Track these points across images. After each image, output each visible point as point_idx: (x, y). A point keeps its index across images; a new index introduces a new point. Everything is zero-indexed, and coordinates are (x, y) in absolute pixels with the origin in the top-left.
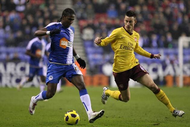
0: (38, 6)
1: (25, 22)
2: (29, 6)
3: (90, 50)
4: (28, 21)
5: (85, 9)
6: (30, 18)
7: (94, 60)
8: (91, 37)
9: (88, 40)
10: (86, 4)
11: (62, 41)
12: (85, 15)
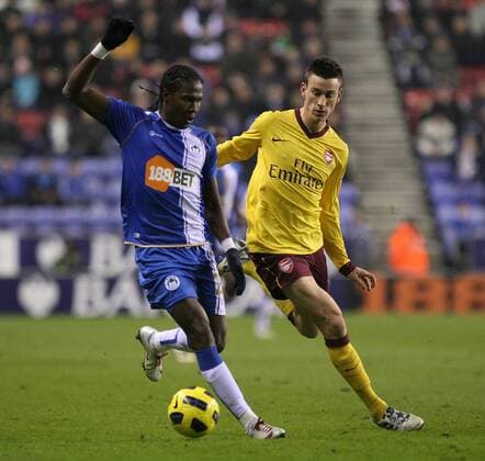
0: (265, 45)
1: (221, 98)
2: (235, 43)
3: (441, 190)
4: (231, 92)
5: (424, 54)
6: (239, 83)
7: (459, 225)
8: (447, 148)
9: (436, 158)
10: (429, 38)
11: (152, 168)
12: (425, 73)
